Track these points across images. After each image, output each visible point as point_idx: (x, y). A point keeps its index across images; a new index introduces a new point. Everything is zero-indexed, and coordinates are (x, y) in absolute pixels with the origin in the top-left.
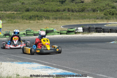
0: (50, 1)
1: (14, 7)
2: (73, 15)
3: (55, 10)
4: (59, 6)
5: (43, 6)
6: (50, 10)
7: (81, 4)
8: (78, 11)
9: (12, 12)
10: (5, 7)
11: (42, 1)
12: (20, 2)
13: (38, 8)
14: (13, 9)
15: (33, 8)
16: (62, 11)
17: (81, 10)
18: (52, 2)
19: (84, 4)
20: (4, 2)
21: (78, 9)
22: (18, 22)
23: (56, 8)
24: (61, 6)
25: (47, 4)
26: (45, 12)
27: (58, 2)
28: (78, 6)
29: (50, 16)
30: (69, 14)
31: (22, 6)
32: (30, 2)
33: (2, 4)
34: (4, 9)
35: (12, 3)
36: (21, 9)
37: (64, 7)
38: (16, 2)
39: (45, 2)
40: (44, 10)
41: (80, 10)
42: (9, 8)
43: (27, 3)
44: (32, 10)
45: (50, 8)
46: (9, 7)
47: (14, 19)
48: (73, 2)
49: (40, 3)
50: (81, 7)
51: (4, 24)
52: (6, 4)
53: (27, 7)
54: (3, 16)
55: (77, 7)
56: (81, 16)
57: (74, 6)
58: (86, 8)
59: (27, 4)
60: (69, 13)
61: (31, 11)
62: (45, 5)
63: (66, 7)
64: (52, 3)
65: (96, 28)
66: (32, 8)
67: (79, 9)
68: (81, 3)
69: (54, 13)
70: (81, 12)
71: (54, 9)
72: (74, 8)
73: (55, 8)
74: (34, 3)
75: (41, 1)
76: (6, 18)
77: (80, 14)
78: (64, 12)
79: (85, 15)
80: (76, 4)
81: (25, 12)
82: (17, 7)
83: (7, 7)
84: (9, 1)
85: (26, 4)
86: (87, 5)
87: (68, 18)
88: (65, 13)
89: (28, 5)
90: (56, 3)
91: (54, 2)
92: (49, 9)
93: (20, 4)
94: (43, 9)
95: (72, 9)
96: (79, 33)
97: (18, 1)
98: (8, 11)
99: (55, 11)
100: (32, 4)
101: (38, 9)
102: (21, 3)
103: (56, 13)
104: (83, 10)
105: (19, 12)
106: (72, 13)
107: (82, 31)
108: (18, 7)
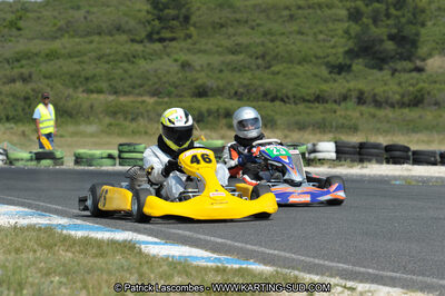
0: (291, 62)
1: (148, 80)
2: (374, 116)
3: (308, 98)
4: (326, 81)
5: (261, 79)
6: (290, 94)
7: (412, 78)
8: (398, 103)
9: (140, 99)
10: (114, 79)
11: (260, 61)
12: (176, 60)
13: (245, 86)
14: (146, 87)
15: (221, 84)
16: (335, 102)
17: (411, 101)
18: (299, 63)
19: (424, 76)
20: (112, 58)
21: (397, 97)
22: (146, 133)
23: (314, 88)
24: (335, 81)
25: (278, 73)
26: (268, 104)
27: (323, 67)
28: (399, 84)
29: (277, 117)
30: (362, 114)
31: (180, 75)
32: (216, 60)
33: (107, 66)
34: (110, 85)
35: (142, 63)
36: (176, 87)
37: (344, 87)
38: (161, 58)
39: (273, 62)
40: (266, 95)
41: (406, 99)
42: (130, 81)
43: (202, 66)
44: (220, 92)
45: (288, 87)
46: (131, 77)
47: (133, 119)
48: (381, 69)
49: (254, 67)
50: (411, 88)
51: (92, 135)
52: (121, 68)
53: (200, 82)
54: (92, 107)
55: (396, 88)
56: (404, 120)
57: (385, 84)
58: (429, 93)
59: (202, 71)
60: (363, 108)
61: (213, 96)
62: (271, 76)
63: (352, 85)
64: (299, 67)
65: (388, 149)
66: (218, 87)
67: (403, 96)
68: (411, 71)
69: (301, 107)
70: (409, 106)
71: (304, 92)
72: (384, 92)
73: (309, 88)
74: (228, 64)
75: (257, 58)
76: (101, 116)
77: (402, 114)
78: (343, 105)
79: (420, 117)
80: (393, 74)
81: (189, 99)
82: (160, 78)
83: (122, 79)
84: (134, 57)
85: (198, 68)
86: (435, 82)
87: (350, 128)
88: (347, 109)
89: (203, 74)
90: (316, 71)
91: (306, 66)
92: (284, 91)
93: (175, 68)
94: (261, 91)
95: (375, 95)
96: (322, 161)
97: (168, 55)
98: (126, 93)
99: (309, 101)
100: (221, 71)
101: (241, 90)
102: (179, 63)
103: (311, 108)
104: (416, 101)
105: (166, 99)
106: (372, 110)
107: (334, 155)
108: (164, 80)
